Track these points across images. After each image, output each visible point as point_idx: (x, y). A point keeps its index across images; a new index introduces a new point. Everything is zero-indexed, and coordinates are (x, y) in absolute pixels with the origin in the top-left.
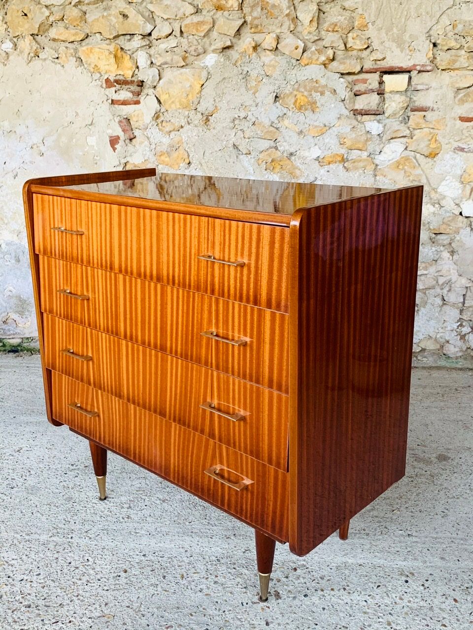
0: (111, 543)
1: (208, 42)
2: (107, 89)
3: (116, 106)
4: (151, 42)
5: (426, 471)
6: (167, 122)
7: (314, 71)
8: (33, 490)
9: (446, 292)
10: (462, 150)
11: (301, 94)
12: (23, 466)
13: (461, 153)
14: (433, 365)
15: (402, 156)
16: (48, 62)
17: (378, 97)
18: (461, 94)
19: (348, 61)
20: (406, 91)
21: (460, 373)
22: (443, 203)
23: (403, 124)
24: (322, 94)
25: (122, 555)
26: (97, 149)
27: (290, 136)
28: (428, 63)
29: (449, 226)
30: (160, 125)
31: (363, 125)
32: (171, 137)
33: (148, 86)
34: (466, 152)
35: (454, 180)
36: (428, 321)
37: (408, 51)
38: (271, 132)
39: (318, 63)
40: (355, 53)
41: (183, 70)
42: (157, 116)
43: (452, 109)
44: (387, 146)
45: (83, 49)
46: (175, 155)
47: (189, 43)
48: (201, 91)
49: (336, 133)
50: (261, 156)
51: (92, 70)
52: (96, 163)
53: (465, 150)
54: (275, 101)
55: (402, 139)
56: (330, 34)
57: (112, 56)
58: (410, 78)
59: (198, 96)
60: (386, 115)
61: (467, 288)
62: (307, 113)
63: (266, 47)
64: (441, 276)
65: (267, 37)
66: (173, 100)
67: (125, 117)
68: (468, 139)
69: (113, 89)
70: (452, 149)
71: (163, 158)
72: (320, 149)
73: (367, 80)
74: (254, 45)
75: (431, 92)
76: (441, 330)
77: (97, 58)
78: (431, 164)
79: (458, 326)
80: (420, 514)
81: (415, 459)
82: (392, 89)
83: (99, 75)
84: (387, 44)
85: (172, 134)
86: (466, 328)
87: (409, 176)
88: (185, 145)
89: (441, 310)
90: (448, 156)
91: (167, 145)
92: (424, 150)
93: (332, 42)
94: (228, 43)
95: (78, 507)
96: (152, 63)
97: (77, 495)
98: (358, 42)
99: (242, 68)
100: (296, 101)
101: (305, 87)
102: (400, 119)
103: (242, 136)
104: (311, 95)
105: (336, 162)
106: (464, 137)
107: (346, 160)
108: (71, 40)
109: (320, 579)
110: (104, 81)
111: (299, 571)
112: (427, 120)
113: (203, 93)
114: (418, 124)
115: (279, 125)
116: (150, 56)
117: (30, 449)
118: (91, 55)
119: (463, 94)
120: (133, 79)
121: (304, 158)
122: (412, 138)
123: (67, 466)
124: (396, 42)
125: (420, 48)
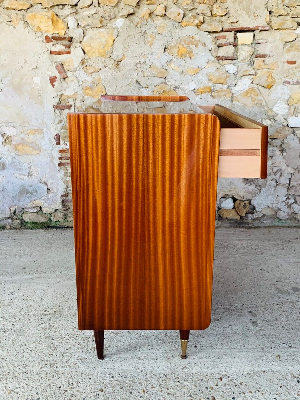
0: (86, 370)
1: (117, 11)
2: (47, 44)
3: (54, 55)
4: (77, 10)
5: (288, 300)
6: (90, 66)
7: (191, 30)
8: (20, 332)
9: (278, 178)
10: (289, 83)
11: (182, 46)
12: (9, 314)
13: (288, 85)
14: (271, 225)
15: (250, 87)
16: (3, 24)
17: (233, 48)
18: (288, 46)
19: (213, 24)
20: (252, 44)
21: (289, 229)
22: (276, 118)
23: (250, 66)
24: (197, 46)
25: (97, 378)
26: (40, 85)
27: (175, 75)
28: (266, 25)
29: (281, 133)
30: (85, 68)
31: (224, 67)
32: (93, 77)
33: (76, 41)
34: (291, 84)
35: (283, 103)
36: (267, 196)
37: (253, 17)
38: (162, 72)
39: (194, 25)
40: (217, 18)
41: (101, 30)
42: (82, 62)
43: (282, 56)
44: (240, 81)
45: (29, 15)
46: (96, 89)
47: (104, 11)
48: (113, 45)
49: (206, 73)
50: (155, 89)
51: (36, 30)
52: (40, 96)
53: (291, 83)
54: (165, 51)
55: (249, 76)
56: (201, 5)
57: (50, 20)
58: (254, 35)
59: (111, 48)
60: (239, 60)
61: (292, 174)
62: (186, 59)
63: (158, 14)
64: (275, 167)
65: (158, 7)
66: (94, 50)
67: (60, 63)
68: (292, 76)
69: (51, 43)
70: (282, 83)
71: (87, 91)
72: (195, 84)
73: (225, 36)
74: (149, 13)
75: (268, 44)
76: (275, 202)
77: (39, 21)
78: (268, 93)
79: (286, 199)
80: (292, 331)
81: (278, 291)
82: (242, 43)
83: (41, 34)
84: (239, 12)
85: (94, 75)
86: (291, 200)
87: (254, 101)
88: (103, 82)
89: (275, 189)
90: (279, 88)
91: (90, 82)
92: (264, 83)
93: (203, 10)
94: (132, 11)
95: (56, 344)
96: (78, 25)
97: (53, 334)
98: (220, 11)
99: (141, 28)
100: (179, 51)
101: (185, 41)
102: (248, 63)
103: (142, 75)
104: (189, 47)
105: (206, 92)
106: (290, 75)
107: (212, 91)
108: (19, 9)
109: (239, 385)
110: (44, 38)
111: (224, 379)
112: (266, 63)
113: (115, 46)
114: (260, 66)
115: (167, 68)
116: (77, 20)
117: (11, 301)
118: (35, 20)
119: (289, 46)
120: (65, 36)
121: (185, 90)
122: (256, 76)
123: (41, 312)
124: (245, 11)
125: (261, 14)
